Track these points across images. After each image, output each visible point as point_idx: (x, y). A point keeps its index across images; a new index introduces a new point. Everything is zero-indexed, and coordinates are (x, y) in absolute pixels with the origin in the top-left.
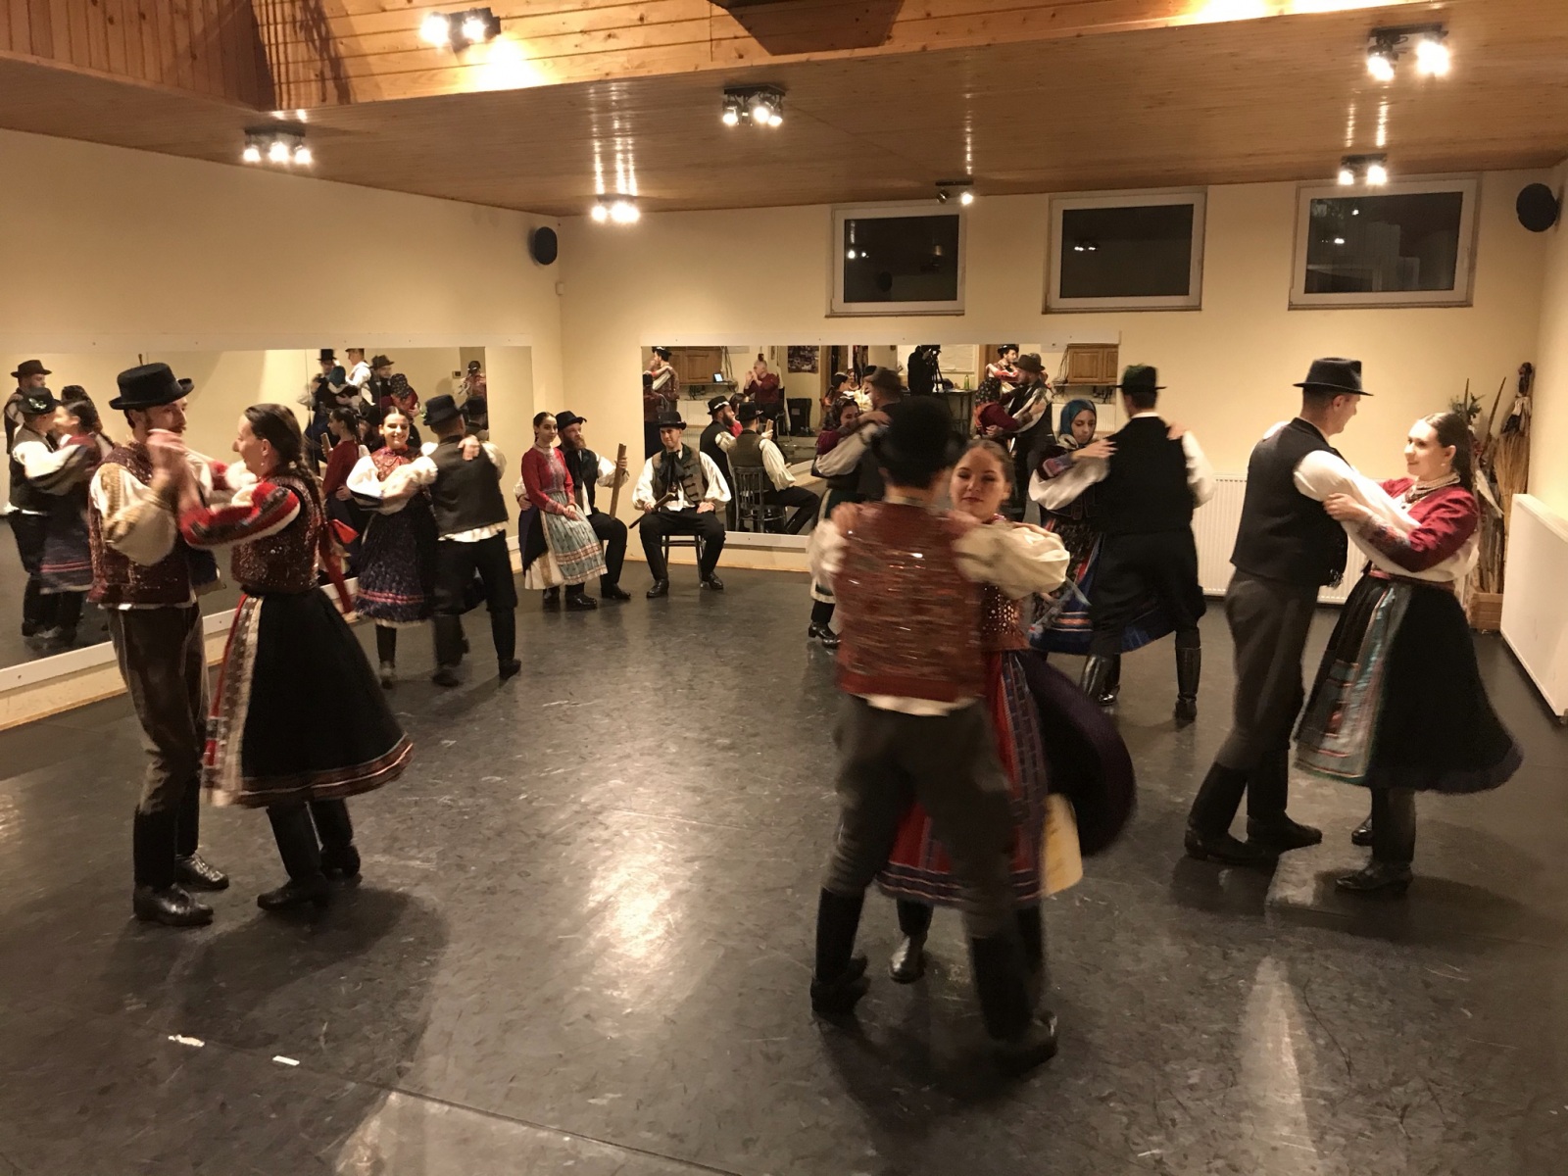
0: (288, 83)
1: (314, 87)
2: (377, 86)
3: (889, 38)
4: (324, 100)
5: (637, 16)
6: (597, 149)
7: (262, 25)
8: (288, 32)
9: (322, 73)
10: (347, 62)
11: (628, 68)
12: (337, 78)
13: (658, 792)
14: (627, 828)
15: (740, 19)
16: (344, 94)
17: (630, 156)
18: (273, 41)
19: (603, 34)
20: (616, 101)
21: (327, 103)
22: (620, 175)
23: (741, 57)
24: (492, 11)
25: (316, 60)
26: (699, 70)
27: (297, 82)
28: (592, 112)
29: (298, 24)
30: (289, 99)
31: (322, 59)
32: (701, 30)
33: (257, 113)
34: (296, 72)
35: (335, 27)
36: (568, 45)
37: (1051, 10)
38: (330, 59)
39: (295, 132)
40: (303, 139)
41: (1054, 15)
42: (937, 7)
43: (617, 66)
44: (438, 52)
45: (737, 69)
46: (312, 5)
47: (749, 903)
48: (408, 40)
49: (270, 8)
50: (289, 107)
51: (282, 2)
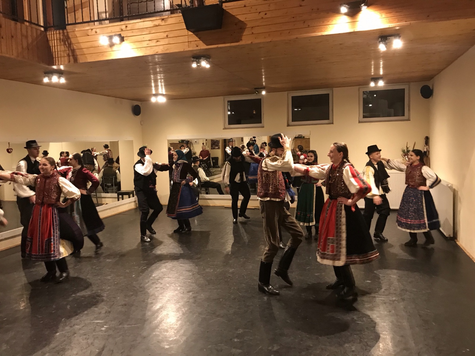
0: (58, 57)
1: (66, 59)
2: (86, 57)
3: (241, 40)
5: (166, 35)
6: (152, 78)
7: (50, 40)
8: (58, 42)
9: (69, 54)
10: (77, 51)
11: (163, 50)
12: (73, 56)
13: (177, 272)
14: (168, 284)
15: (197, 35)
16: (76, 60)
17: (163, 80)
18: (53, 45)
19: (155, 41)
20: (159, 61)
21: (70, 63)
22: (160, 87)
23: (197, 46)
24: (121, 35)
25: (67, 50)
26: (185, 50)
27: (61, 57)
28: (151, 65)
29: (61, 40)
30: (58, 62)
31: (69, 50)
32: (186, 39)
33: (47, 66)
34: (61, 54)
35: (73, 41)
36: (145, 44)
37: (288, 31)
38: (71, 50)
39: (60, 73)
40: (62, 75)
41: (289, 32)
42: (255, 31)
43: (160, 50)
44: (105, 47)
45: (196, 50)
46: (66, 34)
47: (208, 304)
48: (95, 44)
49: (53, 35)
50: (58, 65)
51: (56, 34)
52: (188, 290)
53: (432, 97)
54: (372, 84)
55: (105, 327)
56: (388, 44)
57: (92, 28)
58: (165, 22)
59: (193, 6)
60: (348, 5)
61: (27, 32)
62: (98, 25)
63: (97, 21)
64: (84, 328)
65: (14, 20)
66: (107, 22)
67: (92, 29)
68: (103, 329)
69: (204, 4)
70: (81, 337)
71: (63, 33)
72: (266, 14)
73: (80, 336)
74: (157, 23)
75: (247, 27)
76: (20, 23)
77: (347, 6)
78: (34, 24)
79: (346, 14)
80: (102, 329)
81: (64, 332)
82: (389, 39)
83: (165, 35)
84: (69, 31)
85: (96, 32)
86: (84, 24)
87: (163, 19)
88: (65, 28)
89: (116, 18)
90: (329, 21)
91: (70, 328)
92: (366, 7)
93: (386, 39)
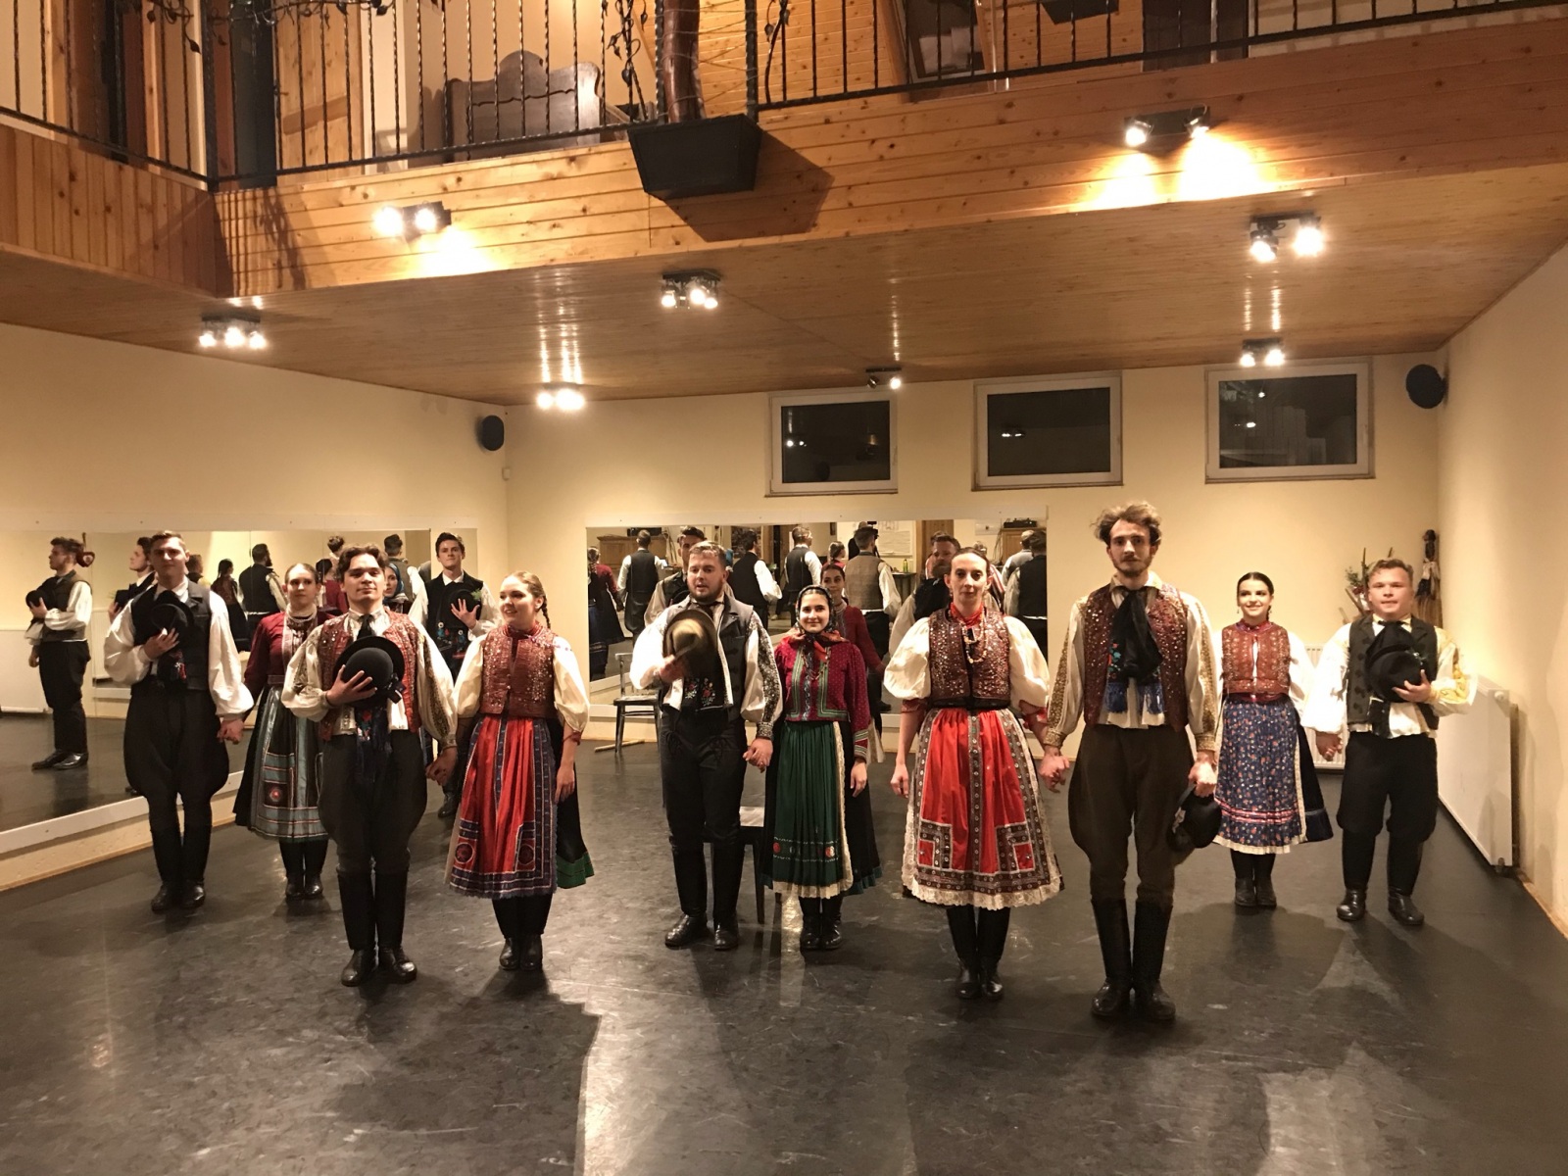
0: (246, 272)
1: (271, 276)
2: (332, 273)
3: (815, 225)
4: (280, 286)
5: (580, 208)
6: (543, 336)
7: (224, 220)
8: (248, 225)
9: (279, 262)
10: (304, 252)
11: (572, 255)
12: (293, 267)
13: (598, 962)
15: (676, 209)
16: (300, 280)
17: (575, 343)
18: (234, 234)
19: (548, 224)
20: (561, 287)
21: (282, 289)
22: (566, 362)
23: (677, 243)
24: (443, 204)
25: (273, 251)
26: (639, 255)
27: (255, 271)
28: (536, 298)
29: (258, 219)
30: (247, 287)
31: (280, 250)
32: (641, 220)
33: (214, 299)
34: (255, 262)
35: (294, 221)
36: (515, 234)
37: (962, 200)
38: (288, 250)
39: (250, 318)
40: (257, 326)
41: (965, 204)
42: (858, 198)
43: (560, 251)
44: (394, 241)
45: (675, 255)
46: (273, 201)
47: (692, 1067)
48: (363, 232)
49: (233, 205)
50: (246, 294)
51: (244, 200)
52: (630, 1022)
53: (1446, 402)
54: (1247, 360)
55: (357, 1135)
56: (1281, 240)
57: (353, 183)
58: (579, 168)
59: (666, 118)
60: (1150, 123)
61: (154, 194)
62: (375, 172)
63: (369, 161)
64: (288, 1134)
65: (114, 157)
66: (403, 164)
67: (353, 188)
68: (351, 1138)
69: (702, 112)
70: (280, 1165)
71: (266, 197)
72: (892, 146)
73: (277, 1161)
74: (554, 168)
75: (834, 184)
76: (132, 165)
77: (1145, 124)
78: (178, 169)
79: (1142, 149)
80: (346, 1139)
81: (225, 1146)
82: (1284, 225)
83: (576, 207)
84: (282, 191)
85: (366, 196)
86: (330, 171)
87: (572, 159)
88: (274, 183)
89: (430, 153)
90: (1089, 170)
91: (245, 1132)
92: (1206, 128)
93: (1275, 226)
